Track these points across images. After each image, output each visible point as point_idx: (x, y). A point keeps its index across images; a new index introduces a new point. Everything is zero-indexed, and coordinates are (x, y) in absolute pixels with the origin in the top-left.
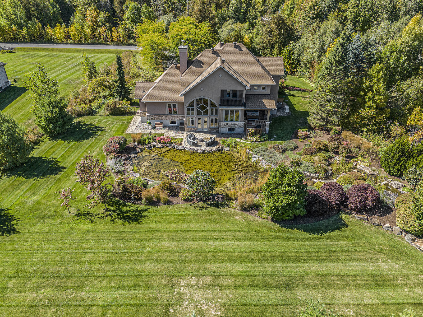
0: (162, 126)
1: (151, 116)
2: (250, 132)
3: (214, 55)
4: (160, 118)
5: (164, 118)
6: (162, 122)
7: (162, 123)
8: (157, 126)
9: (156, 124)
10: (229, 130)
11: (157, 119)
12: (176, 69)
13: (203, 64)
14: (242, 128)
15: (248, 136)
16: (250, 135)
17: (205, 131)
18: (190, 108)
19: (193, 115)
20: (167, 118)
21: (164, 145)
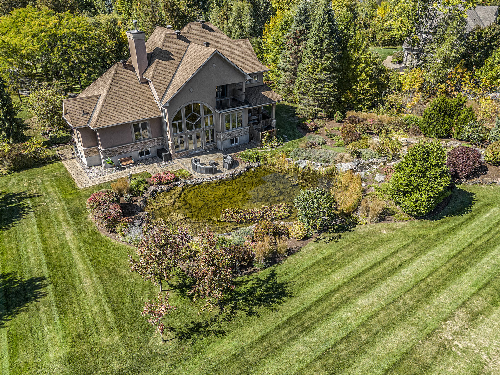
0: (132, 161)
1: (110, 151)
2: (266, 137)
3: (181, 41)
4: (125, 150)
5: (130, 148)
6: (129, 155)
7: (131, 158)
8: (124, 163)
9: (122, 162)
10: (232, 142)
11: (120, 154)
12: (126, 70)
13: (173, 55)
14: (247, 135)
15: (264, 142)
16: (265, 141)
17: (201, 152)
18: (177, 122)
19: (181, 133)
20: (135, 147)
21: (170, 185)
